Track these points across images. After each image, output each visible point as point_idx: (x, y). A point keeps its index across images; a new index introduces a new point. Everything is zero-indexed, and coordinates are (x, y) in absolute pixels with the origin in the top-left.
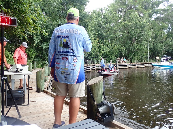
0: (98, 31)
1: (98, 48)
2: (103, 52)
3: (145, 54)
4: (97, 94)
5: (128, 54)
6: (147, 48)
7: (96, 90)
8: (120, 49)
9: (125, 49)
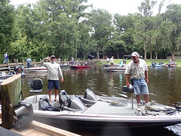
0: (27, 27)
1: (27, 46)
2: (32, 50)
3: (73, 53)
4: (14, 95)
5: (58, 53)
6: (75, 48)
7: (12, 91)
8: (50, 48)
9: (55, 48)
